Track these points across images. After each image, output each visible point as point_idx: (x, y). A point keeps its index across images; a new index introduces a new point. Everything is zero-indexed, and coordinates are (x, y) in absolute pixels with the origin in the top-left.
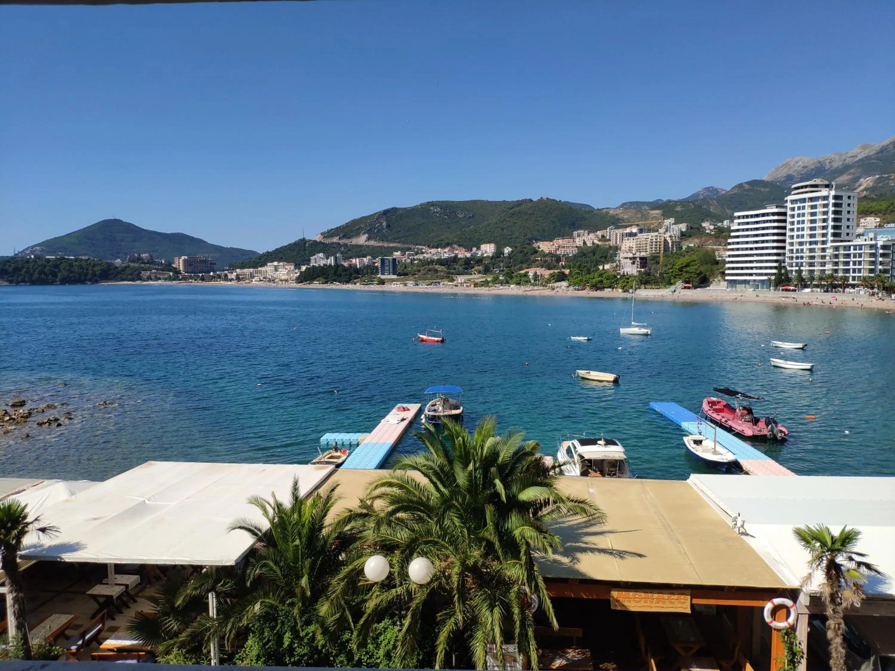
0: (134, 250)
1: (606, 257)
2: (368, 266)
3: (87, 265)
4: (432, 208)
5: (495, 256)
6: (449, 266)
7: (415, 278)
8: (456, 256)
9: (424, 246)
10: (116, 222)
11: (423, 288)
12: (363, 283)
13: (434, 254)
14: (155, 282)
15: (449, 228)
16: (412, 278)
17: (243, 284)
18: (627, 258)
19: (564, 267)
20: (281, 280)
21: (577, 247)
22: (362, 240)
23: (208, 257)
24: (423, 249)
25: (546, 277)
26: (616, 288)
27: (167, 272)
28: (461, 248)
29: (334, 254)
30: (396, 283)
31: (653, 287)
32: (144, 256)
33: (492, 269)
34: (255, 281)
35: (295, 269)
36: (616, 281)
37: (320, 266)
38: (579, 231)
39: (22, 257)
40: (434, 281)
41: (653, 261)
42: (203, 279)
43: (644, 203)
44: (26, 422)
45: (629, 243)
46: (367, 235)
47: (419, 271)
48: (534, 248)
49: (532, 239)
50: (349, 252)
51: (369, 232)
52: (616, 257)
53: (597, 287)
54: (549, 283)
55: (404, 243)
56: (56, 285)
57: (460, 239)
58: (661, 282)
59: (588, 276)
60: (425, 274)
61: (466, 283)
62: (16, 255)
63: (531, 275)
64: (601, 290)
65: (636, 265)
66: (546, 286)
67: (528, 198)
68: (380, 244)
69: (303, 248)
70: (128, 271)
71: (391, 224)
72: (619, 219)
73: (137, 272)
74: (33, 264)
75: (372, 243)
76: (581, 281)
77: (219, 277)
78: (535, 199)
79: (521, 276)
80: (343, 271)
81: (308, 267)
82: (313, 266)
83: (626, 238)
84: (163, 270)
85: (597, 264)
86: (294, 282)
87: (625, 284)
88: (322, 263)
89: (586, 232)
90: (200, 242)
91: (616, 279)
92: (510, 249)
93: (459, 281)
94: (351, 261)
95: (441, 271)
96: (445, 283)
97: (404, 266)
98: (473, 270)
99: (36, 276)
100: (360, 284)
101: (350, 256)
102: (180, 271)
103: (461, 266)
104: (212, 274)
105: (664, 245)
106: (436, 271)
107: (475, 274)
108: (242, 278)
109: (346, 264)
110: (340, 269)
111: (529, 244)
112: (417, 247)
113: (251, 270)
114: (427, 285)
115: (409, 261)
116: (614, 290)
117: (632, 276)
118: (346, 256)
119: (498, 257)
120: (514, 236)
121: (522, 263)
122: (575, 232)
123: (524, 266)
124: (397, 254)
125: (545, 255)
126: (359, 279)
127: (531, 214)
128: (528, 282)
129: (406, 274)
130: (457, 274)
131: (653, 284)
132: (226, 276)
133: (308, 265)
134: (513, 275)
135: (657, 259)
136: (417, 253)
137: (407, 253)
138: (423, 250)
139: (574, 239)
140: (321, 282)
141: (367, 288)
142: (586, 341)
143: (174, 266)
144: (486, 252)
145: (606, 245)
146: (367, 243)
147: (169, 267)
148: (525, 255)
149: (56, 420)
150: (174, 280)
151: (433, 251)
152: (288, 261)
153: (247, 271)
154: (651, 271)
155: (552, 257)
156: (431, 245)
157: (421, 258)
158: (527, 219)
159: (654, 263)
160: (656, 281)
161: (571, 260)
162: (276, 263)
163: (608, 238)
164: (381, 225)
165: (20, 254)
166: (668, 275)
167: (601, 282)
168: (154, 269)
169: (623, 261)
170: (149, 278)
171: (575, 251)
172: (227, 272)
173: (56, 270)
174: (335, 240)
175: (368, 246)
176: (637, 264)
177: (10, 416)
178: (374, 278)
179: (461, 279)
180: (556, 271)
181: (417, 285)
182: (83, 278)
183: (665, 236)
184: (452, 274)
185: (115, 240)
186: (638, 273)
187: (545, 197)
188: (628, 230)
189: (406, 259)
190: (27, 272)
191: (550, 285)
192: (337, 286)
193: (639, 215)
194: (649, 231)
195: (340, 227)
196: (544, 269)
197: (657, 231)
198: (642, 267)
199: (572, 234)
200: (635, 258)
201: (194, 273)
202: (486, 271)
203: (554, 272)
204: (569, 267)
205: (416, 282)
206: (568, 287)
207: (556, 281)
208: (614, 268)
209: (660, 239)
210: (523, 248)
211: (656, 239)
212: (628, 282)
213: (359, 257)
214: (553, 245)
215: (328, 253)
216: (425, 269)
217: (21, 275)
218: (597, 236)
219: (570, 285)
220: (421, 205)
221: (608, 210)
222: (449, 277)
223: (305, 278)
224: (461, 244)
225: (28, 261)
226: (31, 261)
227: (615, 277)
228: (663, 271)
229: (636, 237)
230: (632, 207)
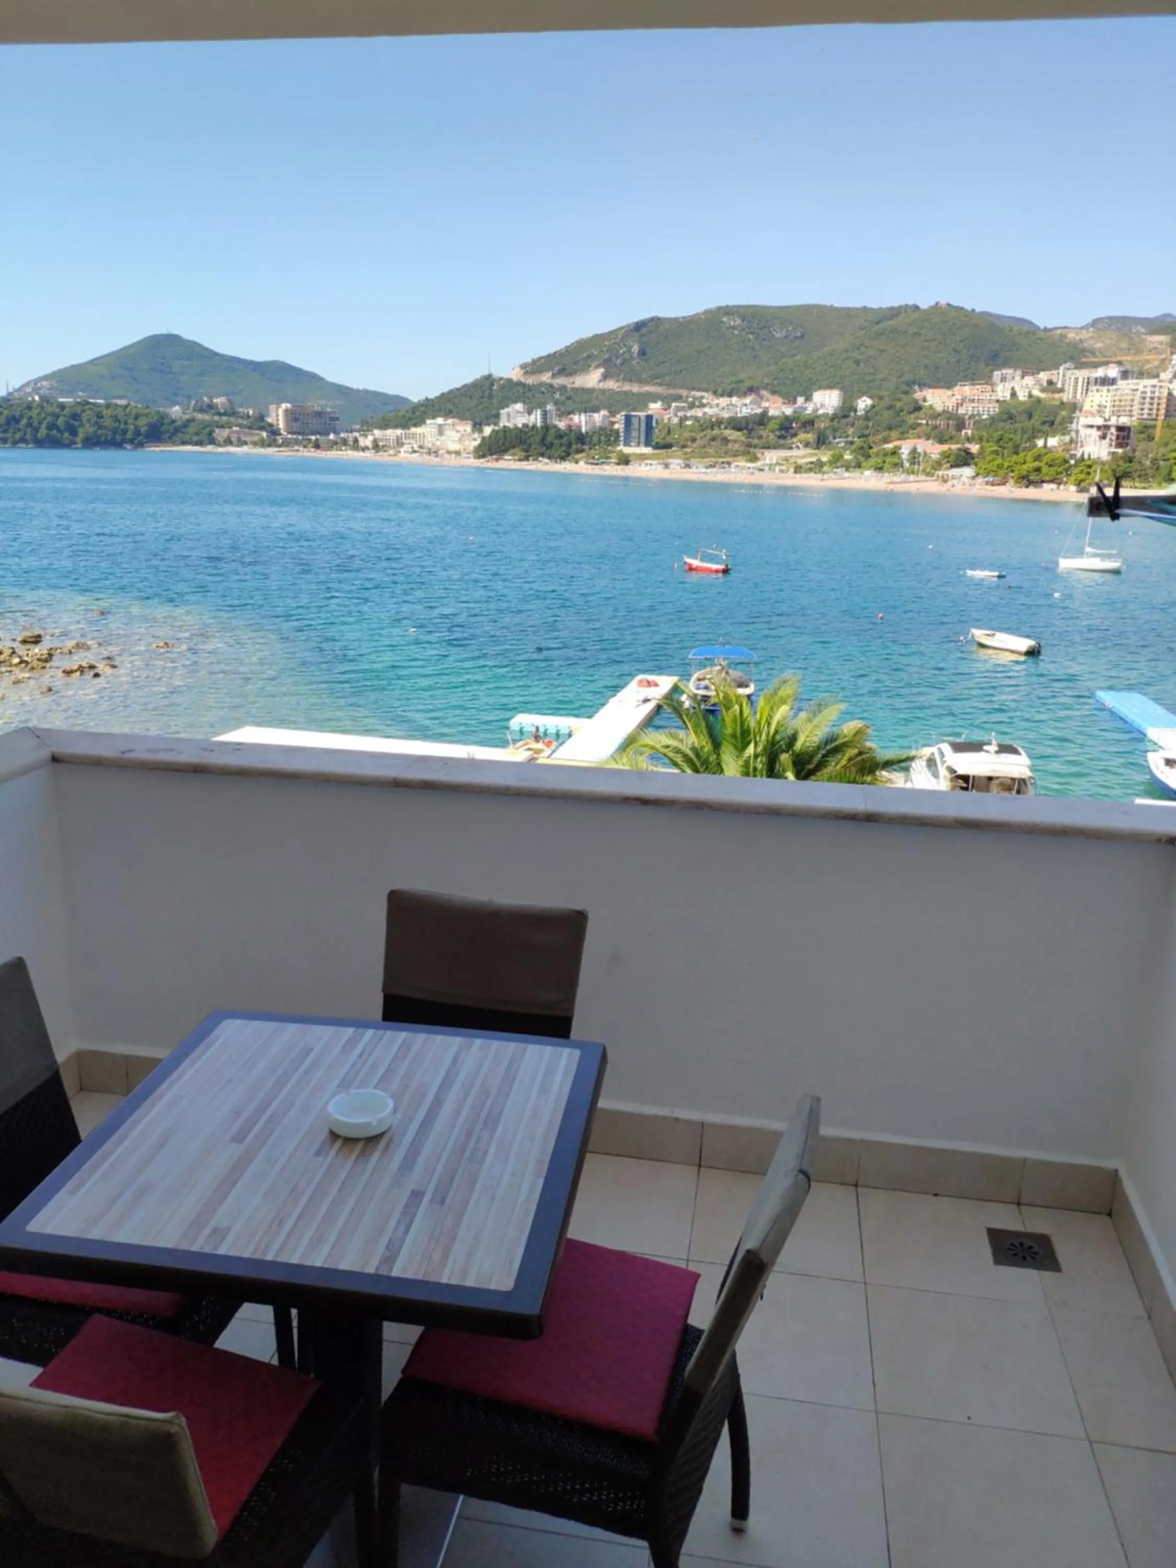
0: (202, 391)
1: (1052, 423)
2: (602, 429)
3: (126, 415)
4: (725, 319)
5: (840, 415)
6: (750, 431)
7: (686, 453)
8: (764, 414)
9: (706, 390)
10: (172, 340)
11: (699, 473)
12: (591, 461)
13: (723, 408)
14: (239, 449)
15: (755, 357)
16: (680, 453)
17: (384, 457)
18: (1091, 427)
19: (969, 440)
20: (449, 452)
21: (998, 401)
22: (592, 379)
23: (326, 405)
24: (702, 397)
25: (933, 456)
26: (1066, 483)
27: (257, 432)
28: (776, 398)
29: (541, 405)
30: (649, 462)
31: (1137, 484)
32: (218, 401)
33: (831, 438)
34: (405, 452)
35: (473, 431)
36: (1067, 470)
37: (516, 428)
38: (1004, 371)
39: (20, 399)
40: (721, 460)
41: (1142, 436)
42: (317, 446)
43: (1137, 321)
44: (44, 668)
45: (1099, 398)
46: (602, 370)
47: (694, 440)
48: (916, 401)
49: (914, 383)
50: (570, 402)
51: (606, 363)
52: (1071, 423)
53: (1027, 480)
54: (940, 470)
55: (669, 385)
56: (76, 448)
57: (776, 379)
58: (1153, 477)
59: (1015, 458)
60: (704, 447)
61: (780, 464)
62: (10, 394)
63: (905, 451)
64: (1036, 487)
65: (1107, 440)
66: (933, 476)
67: (910, 303)
68: (627, 387)
69: (488, 392)
70: (192, 429)
71: (648, 350)
72: (1083, 350)
73: (208, 429)
74: (38, 411)
75: (611, 385)
76: (1000, 467)
77: (345, 442)
78: (924, 305)
79: (885, 455)
80: (556, 438)
81: (496, 428)
82: (505, 427)
83: (1094, 388)
84: (250, 428)
85: (1033, 437)
86: (471, 455)
87: (1083, 476)
88: (520, 421)
89: (1019, 372)
90: (313, 378)
91: (1067, 465)
92: (869, 402)
93: (768, 461)
94: (571, 419)
95: (735, 441)
96: (741, 464)
97: (666, 431)
98: (795, 440)
99: (43, 432)
100: (586, 463)
101: (570, 409)
102: (279, 429)
103: (773, 431)
104: (332, 436)
105: (1168, 406)
106: (725, 440)
107: (798, 447)
108: (383, 446)
109: (562, 425)
110: (552, 432)
111: (906, 393)
112: (693, 393)
113: (399, 432)
114: (707, 468)
115: (675, 420)
116: (1062, 487)
117: (1098, 461)
118: (563, 409)
119: (845, 416)
120: (880, 376)
121: (890, 428)
122: (996, 373)
123: (894, 434)
124: (655, 407)
125: (936, 416)
126: (583, 454)
127: (916, 333)
128: (898, 465)
129: (668, 446)
130: (764, 448)
131: (1137, 479)
132: (356, 441)
133: (496, 424)
134: (871, 451)
135: (1151, 431)
136: (692, 406)
137: (674, 405)
138: (705, 401)
139: (993, 385)
140: (517, 458)
141: (597, 470)
142: (996, 579)
143: (269, 420)
144: (822, 406)
145: (1054, 399)
146: (601, 385)
147: (260, 422)
148: (898, 414)
149: (92, 667)
150: (269, 446)
151: (724, 401)
152: (462, 418)
153: (392, 433)
154: (1137, 454)
155: (949, 419)
156: (720, 391)
157: (700, 414)
158: (906, 344)
159: (1144, 439)
160: (1144, 472)
161: (985, 426)
162: (440, 420)
163: (1059, 385)
164: (629, 350)
165: (16, 394)
166: (1168, 463)
167: (1038, 470)
168: (237, 426)
169: (1083, 432)
170: (228, 442)
171: (995, 409)
172: (357, 434)
173: (76, 423)
174: (546, 377)
175: (603, 391)
176: (1111, 440)
177: (20, 657)
178: (611, 452)
179: (771, 457)
180: (954, 447)
181: (688, 466)
182: (119, 438)
183: (1171, 387)
184: (755, 447)
185: (170, 372)
186: (1110, 458)
187: (943, 302)
188: (1100, 372)
189: (671, 417)
190: (29, 425)
191: (940, 473)
192: (544, 465)
193: (1124, 344)
194: (1141, 375)
195: (555, 353)
196: (930, 442)
197: (1157, 376)
198: (1119, 445)
199: (990, 377)
200: (1107, 427)
201: (303, 434)
202: (821, 442)
203: (950, 449)
204: (981, 440)
205: (687, 462)
206: (974, 478)
207: (952, 467)
208: (1065, 444)
209: (1160, 393)
210: (895, 400)
211: (1153, 392)
212: (1089, 473)
213: (585, 412)
214: (953, 395)
215: (531, 403)
216: (705, 436)
217: (19, 430)
218: (1038, 382)
219: (977, 475)
220: (706, 312)
221: (1064, 331)
222: (749, 452)
223: (490, 449)
224: (776, 389)
225: (29, 408)
226: (35, 405)
227: (1066, 461)
228: (1160, 455)
229: (1114, 387)
230: (1113, 327)
